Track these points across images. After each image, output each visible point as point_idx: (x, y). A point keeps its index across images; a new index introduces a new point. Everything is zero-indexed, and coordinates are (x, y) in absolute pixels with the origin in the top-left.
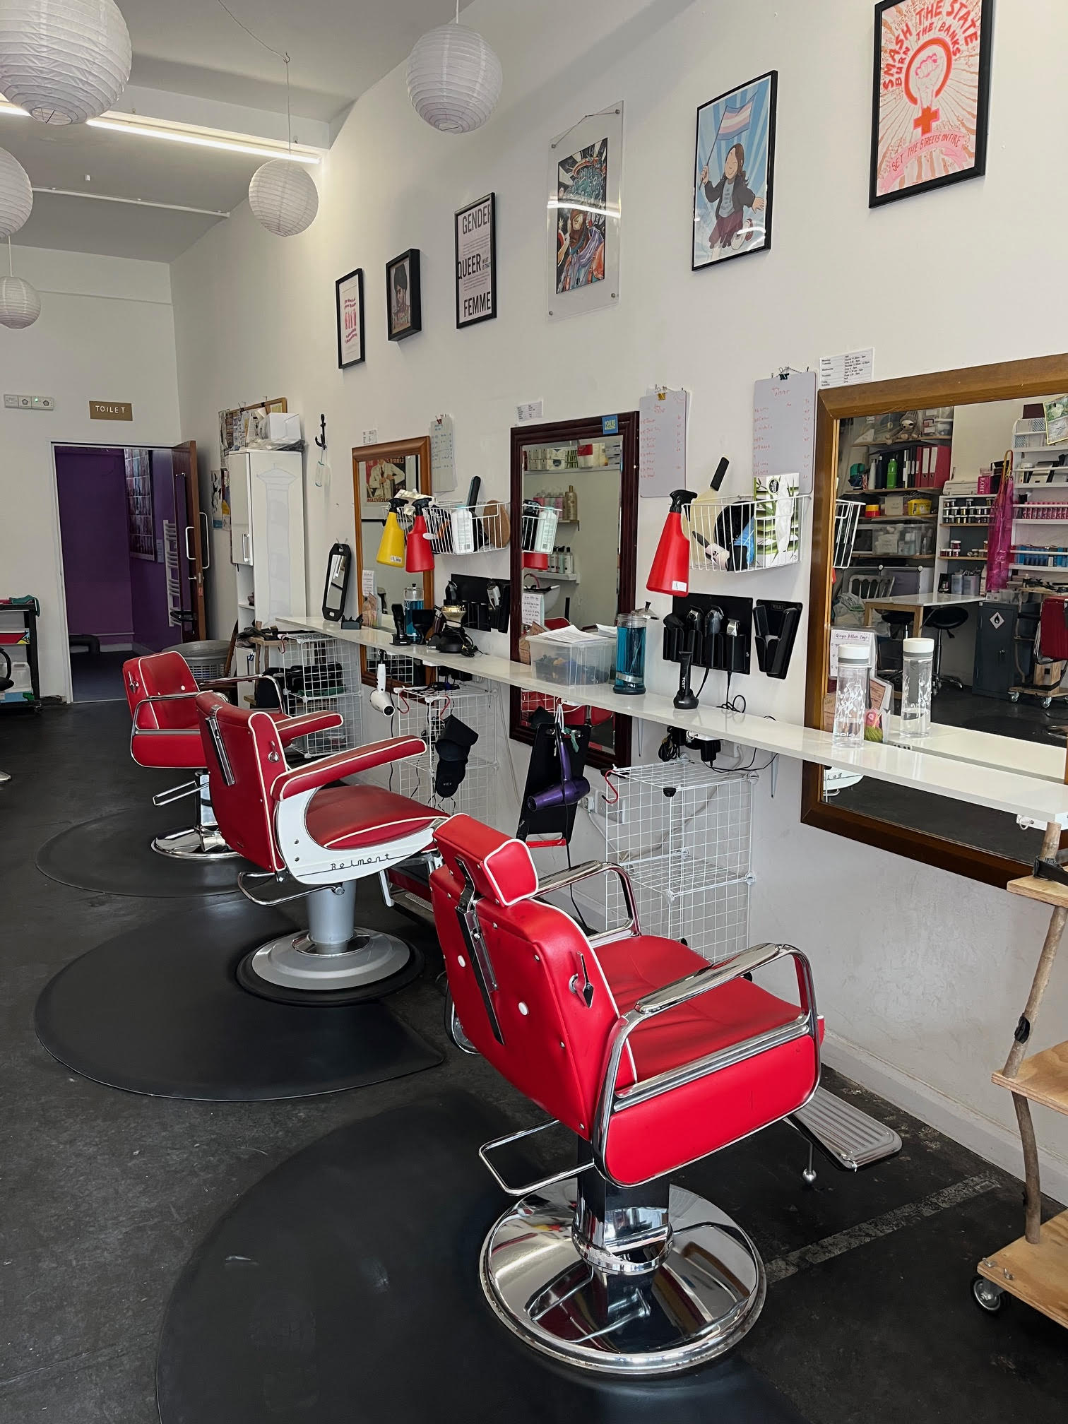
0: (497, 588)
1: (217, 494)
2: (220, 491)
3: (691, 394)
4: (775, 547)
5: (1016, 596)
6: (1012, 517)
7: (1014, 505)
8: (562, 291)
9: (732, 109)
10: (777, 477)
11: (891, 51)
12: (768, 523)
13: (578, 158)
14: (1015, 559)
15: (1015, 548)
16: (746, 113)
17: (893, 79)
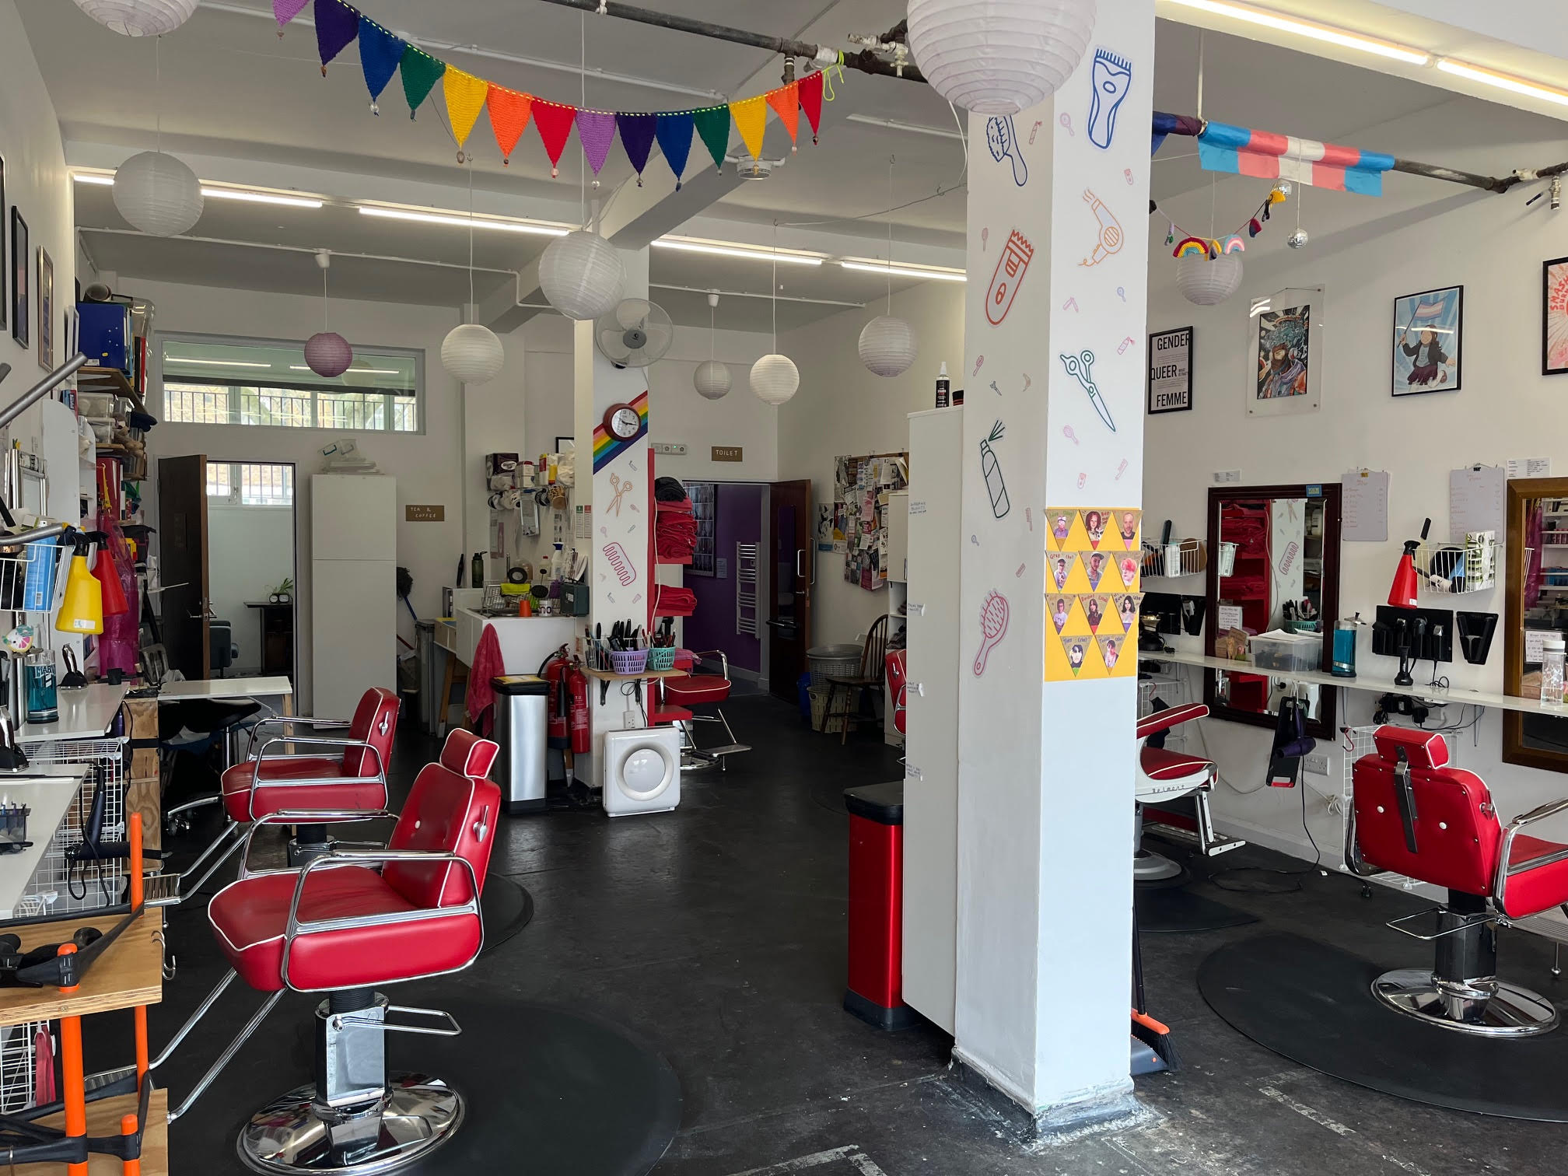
0: (1192, 602)
1: (827, 523)
2: (831, 521)
3: (1391, 474)
4: (1481, 578)
5: (1548, 614)
6: (1541, 543)
7: (1543, 532)
8: (1264, 398)
9: (1425, 303)
10: (1482, 534)
11: (1555, 289)
12: (1478, 562)
13: (1281, 314)
14: (1545, 581)
15: (1544, 570)
16: (1438, 308)
17: (1558, 305)
